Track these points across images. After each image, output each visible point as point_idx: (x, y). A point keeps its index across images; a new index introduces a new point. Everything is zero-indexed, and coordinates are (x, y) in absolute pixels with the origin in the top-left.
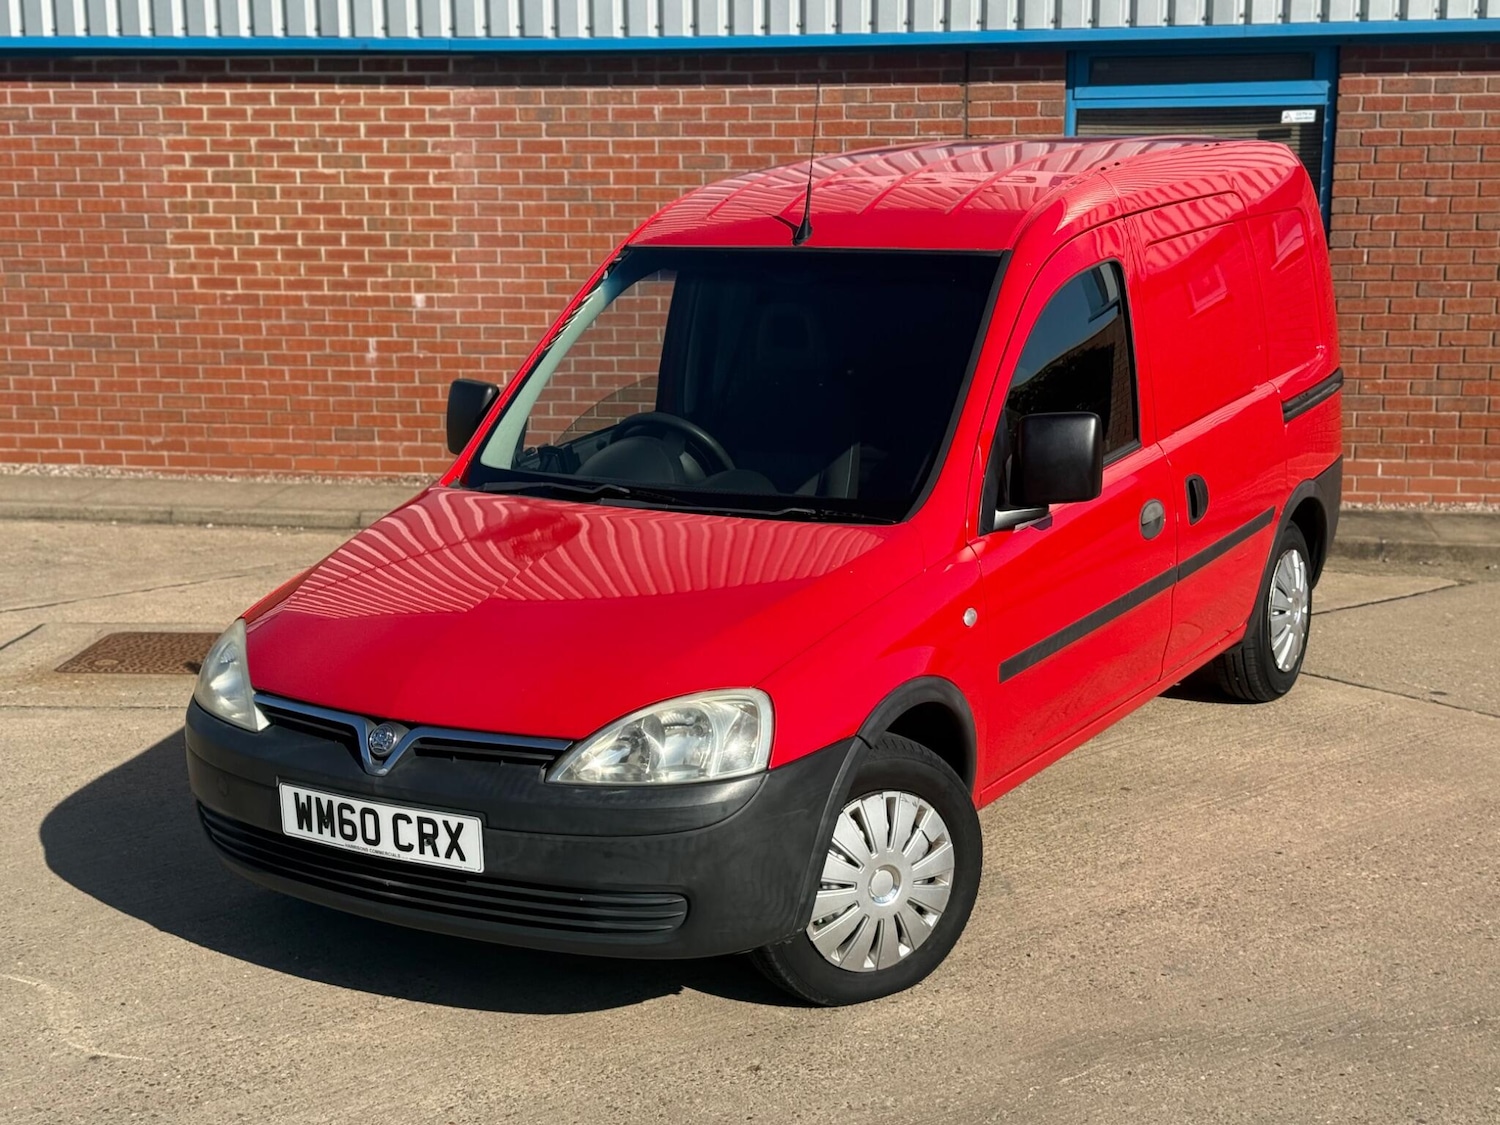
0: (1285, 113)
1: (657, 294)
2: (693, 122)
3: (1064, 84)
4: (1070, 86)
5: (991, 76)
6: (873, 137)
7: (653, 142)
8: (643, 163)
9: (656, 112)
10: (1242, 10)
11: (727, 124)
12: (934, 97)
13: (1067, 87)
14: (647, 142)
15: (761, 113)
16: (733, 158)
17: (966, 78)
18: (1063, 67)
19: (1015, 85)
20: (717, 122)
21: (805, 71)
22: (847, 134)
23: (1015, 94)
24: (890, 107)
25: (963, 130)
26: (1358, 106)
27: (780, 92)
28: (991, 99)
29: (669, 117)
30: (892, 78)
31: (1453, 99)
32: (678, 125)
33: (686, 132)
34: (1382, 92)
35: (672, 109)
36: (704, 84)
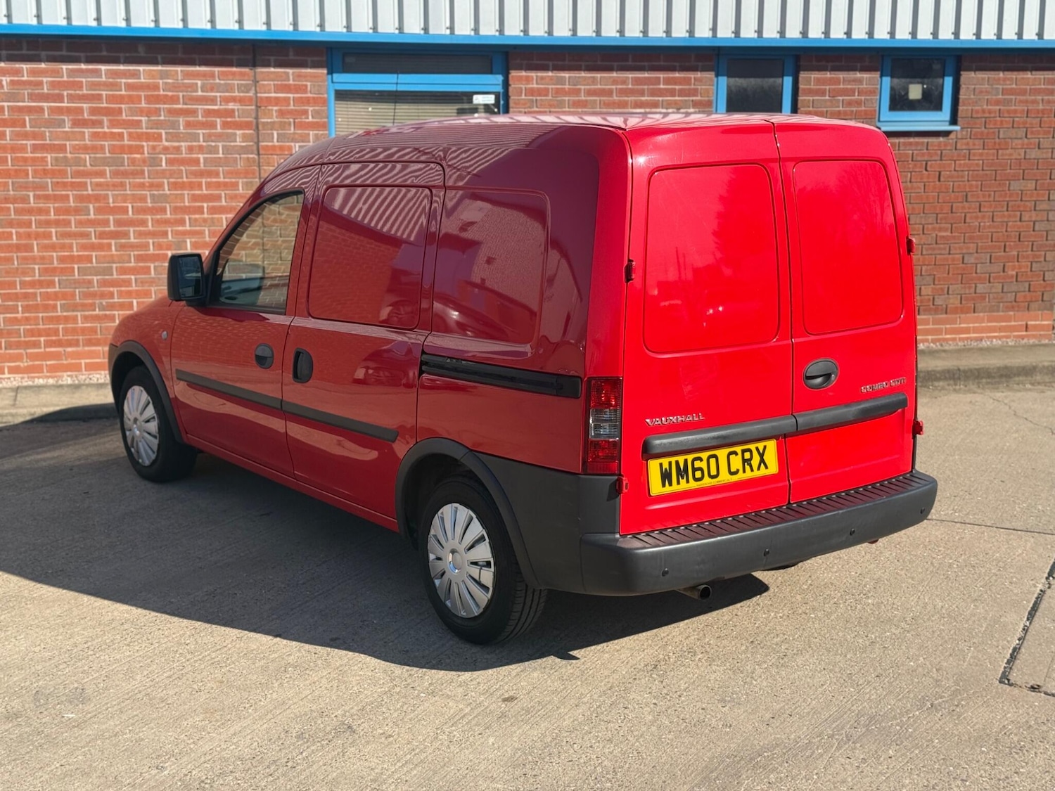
0: (475, 97)
1: (12, 227)
2: (37, 91)
3: (325, 71)
4: (331, 72)
5: (272, 64)
6: (185, 106)
7: (3, 107)
9: (4, 83)
10: (448, 24)
11: (65, 93)
12: (231, 77)
13: (328, 74)
15: (93, 85)
16: (72, 120)
17: (254, 64)
18: (324, 59)
19: (290, 71)
20: (57, 92)
21: (127, 55)
22: (165, 104)
23: (291, 77)
24: (197, 84)
25: (254, 103)
26: (521, 93)
27: (108, 70)
28: (273, 80)
29: (16, 87)
30: (197, 62)
31: (580, 89)
32: (24, 94)
33: (31, 99)
34: (537, 84)
35: (18, 81)
36: (44, 62)
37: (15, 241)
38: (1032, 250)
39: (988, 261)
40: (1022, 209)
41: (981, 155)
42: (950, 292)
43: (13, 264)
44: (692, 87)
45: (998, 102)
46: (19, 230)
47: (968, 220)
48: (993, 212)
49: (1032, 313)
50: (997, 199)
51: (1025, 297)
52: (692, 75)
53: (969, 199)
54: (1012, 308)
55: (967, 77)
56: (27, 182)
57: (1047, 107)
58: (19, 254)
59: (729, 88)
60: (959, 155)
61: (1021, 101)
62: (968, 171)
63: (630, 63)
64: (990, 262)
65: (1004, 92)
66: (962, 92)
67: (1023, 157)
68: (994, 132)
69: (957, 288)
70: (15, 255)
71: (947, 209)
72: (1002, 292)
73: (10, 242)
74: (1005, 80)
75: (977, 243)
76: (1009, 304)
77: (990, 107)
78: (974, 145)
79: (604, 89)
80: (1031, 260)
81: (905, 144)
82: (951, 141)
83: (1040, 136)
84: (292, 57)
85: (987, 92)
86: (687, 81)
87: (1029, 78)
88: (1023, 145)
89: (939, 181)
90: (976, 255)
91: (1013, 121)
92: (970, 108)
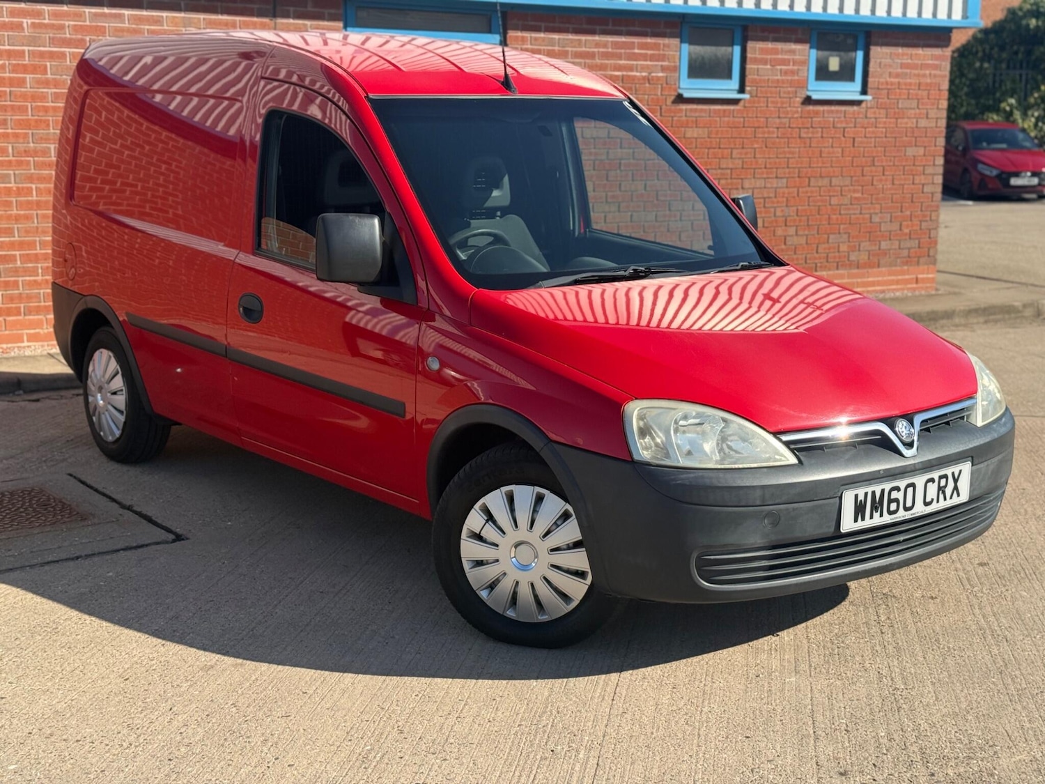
1: (32, 183)
2: (58, 36)
3: (341, 25)
4: (345, 26)
5: (292, 15)
7: (23, 52)
8: (15, 69)
9: (25, 25)
11: (88, 39)
12: (252, 27)
13: (343, 28)
14: (18, 51)
17: (274, 15)
18: (341, 11)
19: (309, 23)
20: (79, 37)
23: (310, 29)
27: (132, 15)
29: (37, 31)
30: (219, 10)
31: (567, 52)
32: (45, 37)
33: (53, 44)
34: (531, 44)
35: (39, 23)
36: (67, 4)
37: (35, 198)
38: (921, 210)
39: (889, 220)
40: (914, 173)
41: (885, 123)
42: (861, 249)
43: (33, 222)
44: (661, 52)
45: (897, 75)
46: (39, 185)
47: (875, 183)
48: (893, 176)
49: (921, 267)
50: (896, 163)
51: (916, 253)
52: (661, 41)
53: (876, 164)
54: (906, 263)
55: (876, 51)
56: (48, 134)
57: (934, 81)
58: (39, 212)
59: (690, 54)
60: (868, 123)
61: (915, 75)
62: (875, 137)
63: (610, 27)
64: (891, 221)
65: (903, 66)
66: (872, 64)
67: (915, 125)
68: (894, 103)
69: (865, 245)
70: (35, 212)
71: (859, 173)
72: (900, 248)
73: (30, 198)
74: (903, 55)
75: (881, 204)
76: (905, 260)
77: (892, 80)
78: (880, 113)
79: (588, 52)
80: (920, 219)
81: (829, 112)
82: (862, 110)
83: (928, 107)
84: (310, 9)
85: (890, 66)
86: (656, 47)
87: (920, 54)
88: (915, 114)
89: (854, 146)
90: (880, 215)
91: (909, 94)
92: (877, 80)
